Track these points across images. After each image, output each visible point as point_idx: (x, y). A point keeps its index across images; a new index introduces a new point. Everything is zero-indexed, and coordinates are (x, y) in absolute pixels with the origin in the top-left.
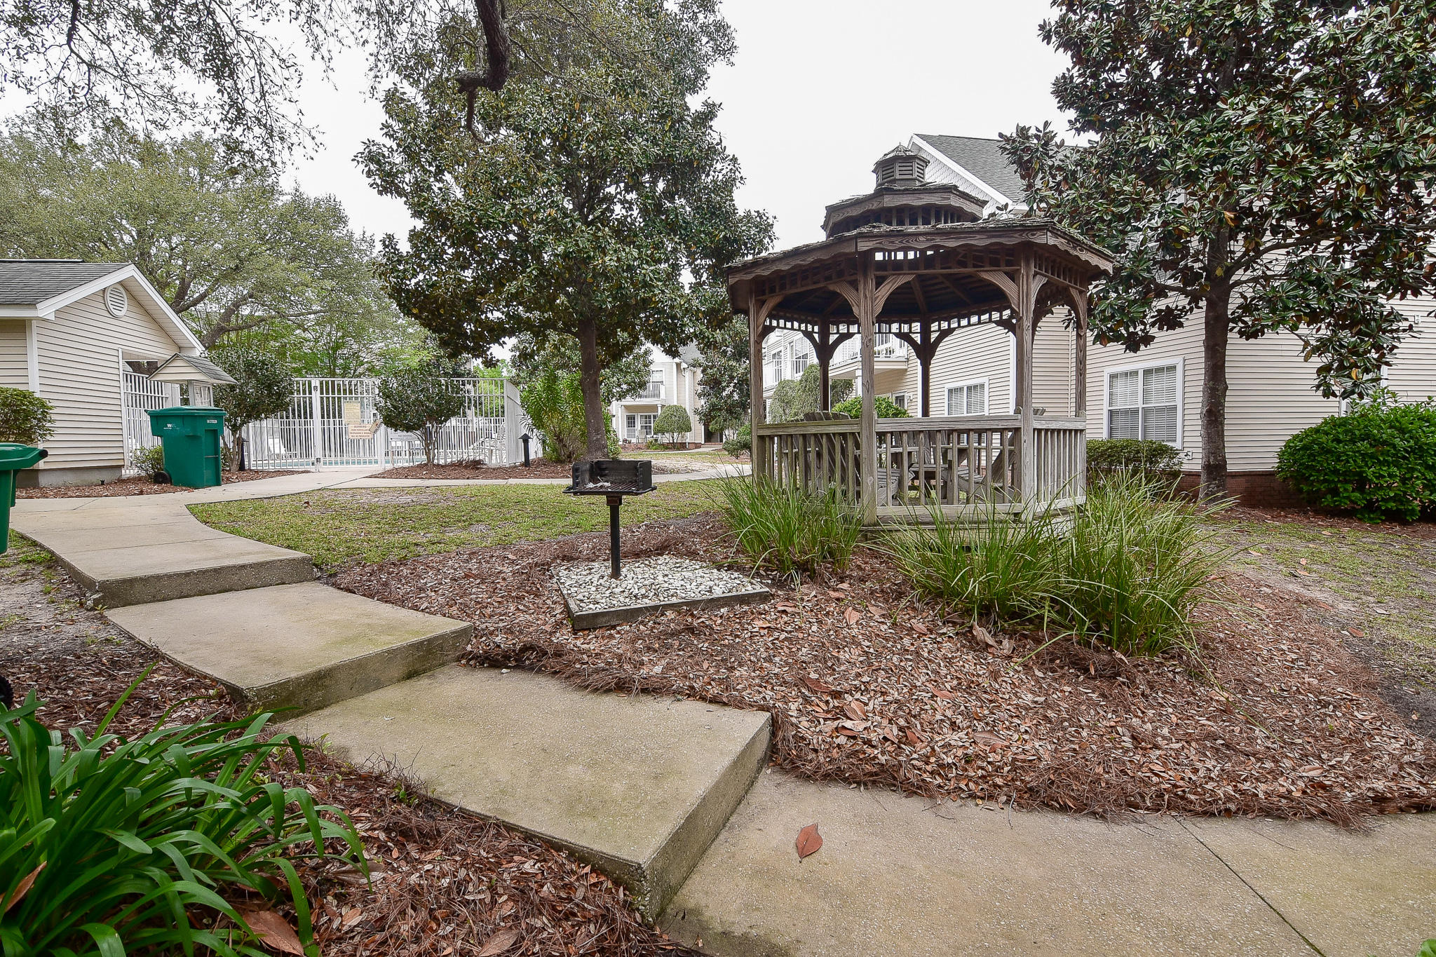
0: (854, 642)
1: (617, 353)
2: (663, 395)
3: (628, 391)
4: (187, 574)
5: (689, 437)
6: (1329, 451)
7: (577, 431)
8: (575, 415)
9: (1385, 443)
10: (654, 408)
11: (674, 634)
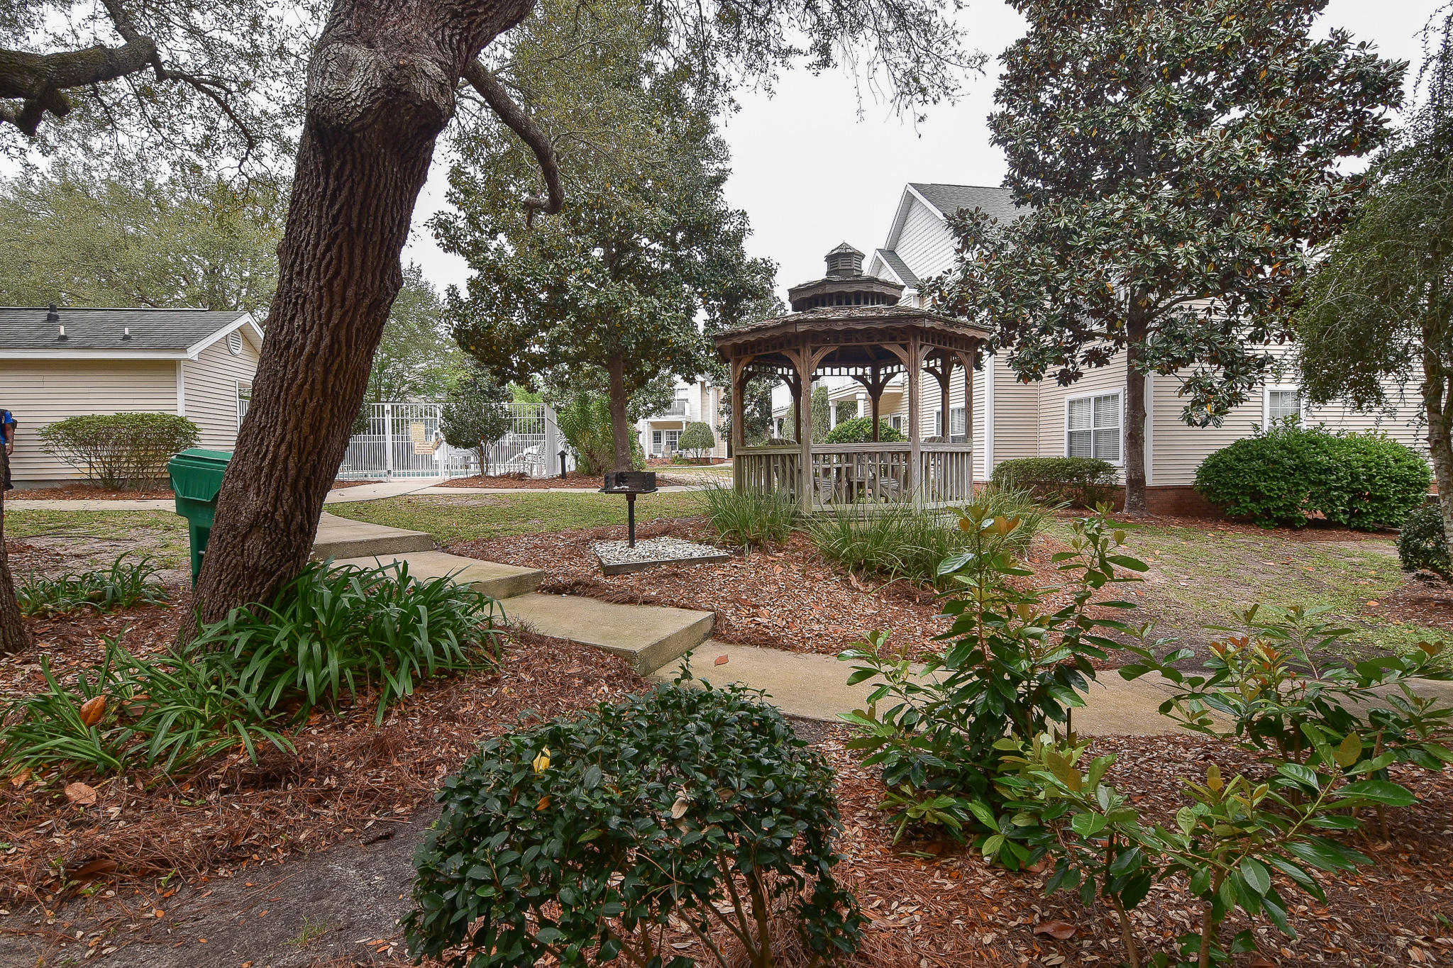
0: (775, 582)
1: (641, 382)
2: (687, 413)
3: (654, 410)
4: (361, 542)
5: (712, 453)
6: (1232, 469)
7: (606, 449)
8: (605, 434)
9: (1275, 462)
10: (679, 424)
11: (665, 576)
